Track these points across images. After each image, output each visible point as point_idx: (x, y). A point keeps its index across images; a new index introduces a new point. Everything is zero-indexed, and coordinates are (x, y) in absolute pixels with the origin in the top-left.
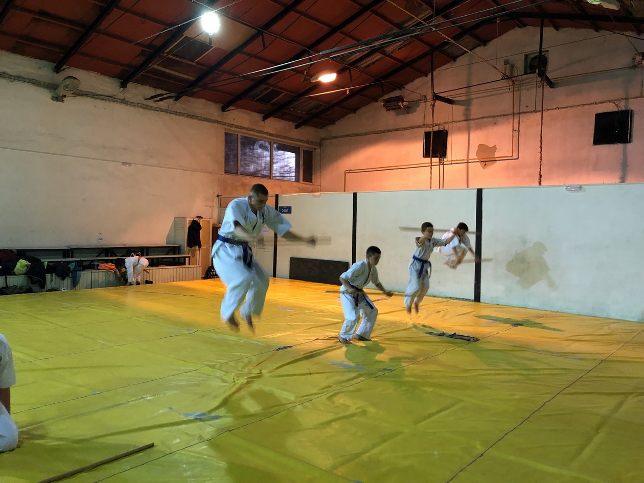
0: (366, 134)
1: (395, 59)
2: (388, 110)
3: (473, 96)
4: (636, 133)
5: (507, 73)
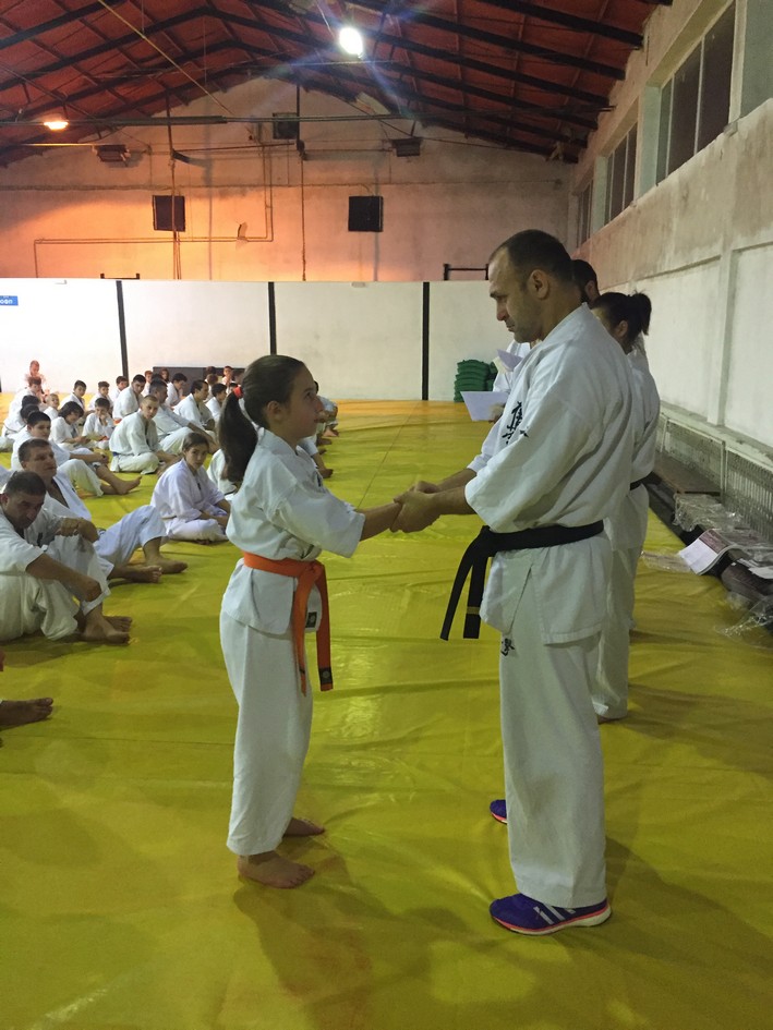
0: (64, 188)
2: (103, 160)
3: (215, 158)
4: (386, 222)
5: (255, 134)
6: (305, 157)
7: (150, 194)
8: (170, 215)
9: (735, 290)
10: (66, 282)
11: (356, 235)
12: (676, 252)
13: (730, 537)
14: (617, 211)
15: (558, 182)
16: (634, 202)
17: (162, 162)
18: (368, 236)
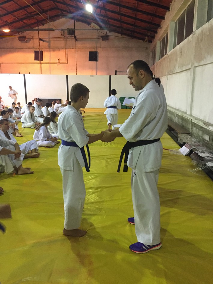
0: (9, 48)
1: (24, 23)
2: (20, 41)
3: (51, 40)
4: (99, 59)
5: (62, 34)
6: (76, 40)
7: (33, 50)
8: (39, 56)
9: (194, 78)
10: (9, 75)
11: (91, 62)
12: (179, 67)
13: (193, 145)
14: (163, 56)
15: (147, 48)
16: (167, 54)
17: (36, 41)
18: (94, 63)
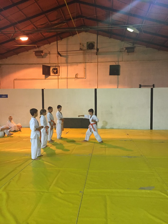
0: (24, 64)
2: (36, 55)
3: (69, 55)
5: (82, 48)
6: (98, 54)
11: (112, 76)
